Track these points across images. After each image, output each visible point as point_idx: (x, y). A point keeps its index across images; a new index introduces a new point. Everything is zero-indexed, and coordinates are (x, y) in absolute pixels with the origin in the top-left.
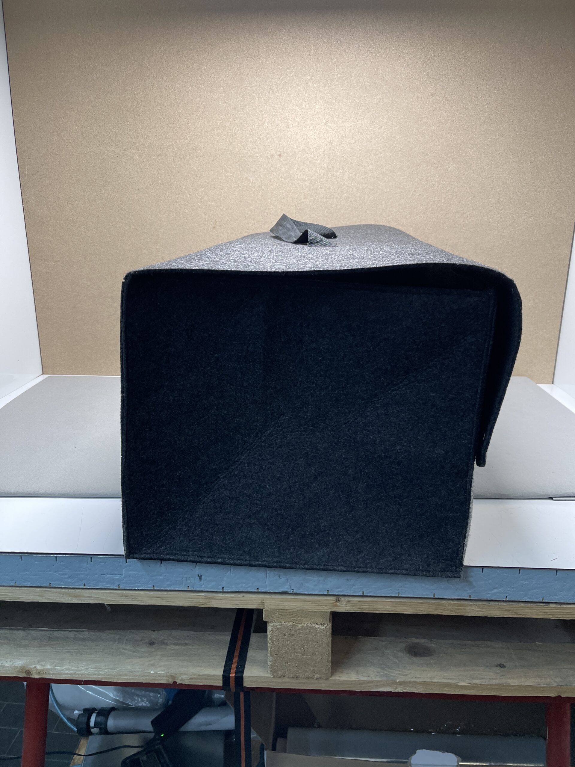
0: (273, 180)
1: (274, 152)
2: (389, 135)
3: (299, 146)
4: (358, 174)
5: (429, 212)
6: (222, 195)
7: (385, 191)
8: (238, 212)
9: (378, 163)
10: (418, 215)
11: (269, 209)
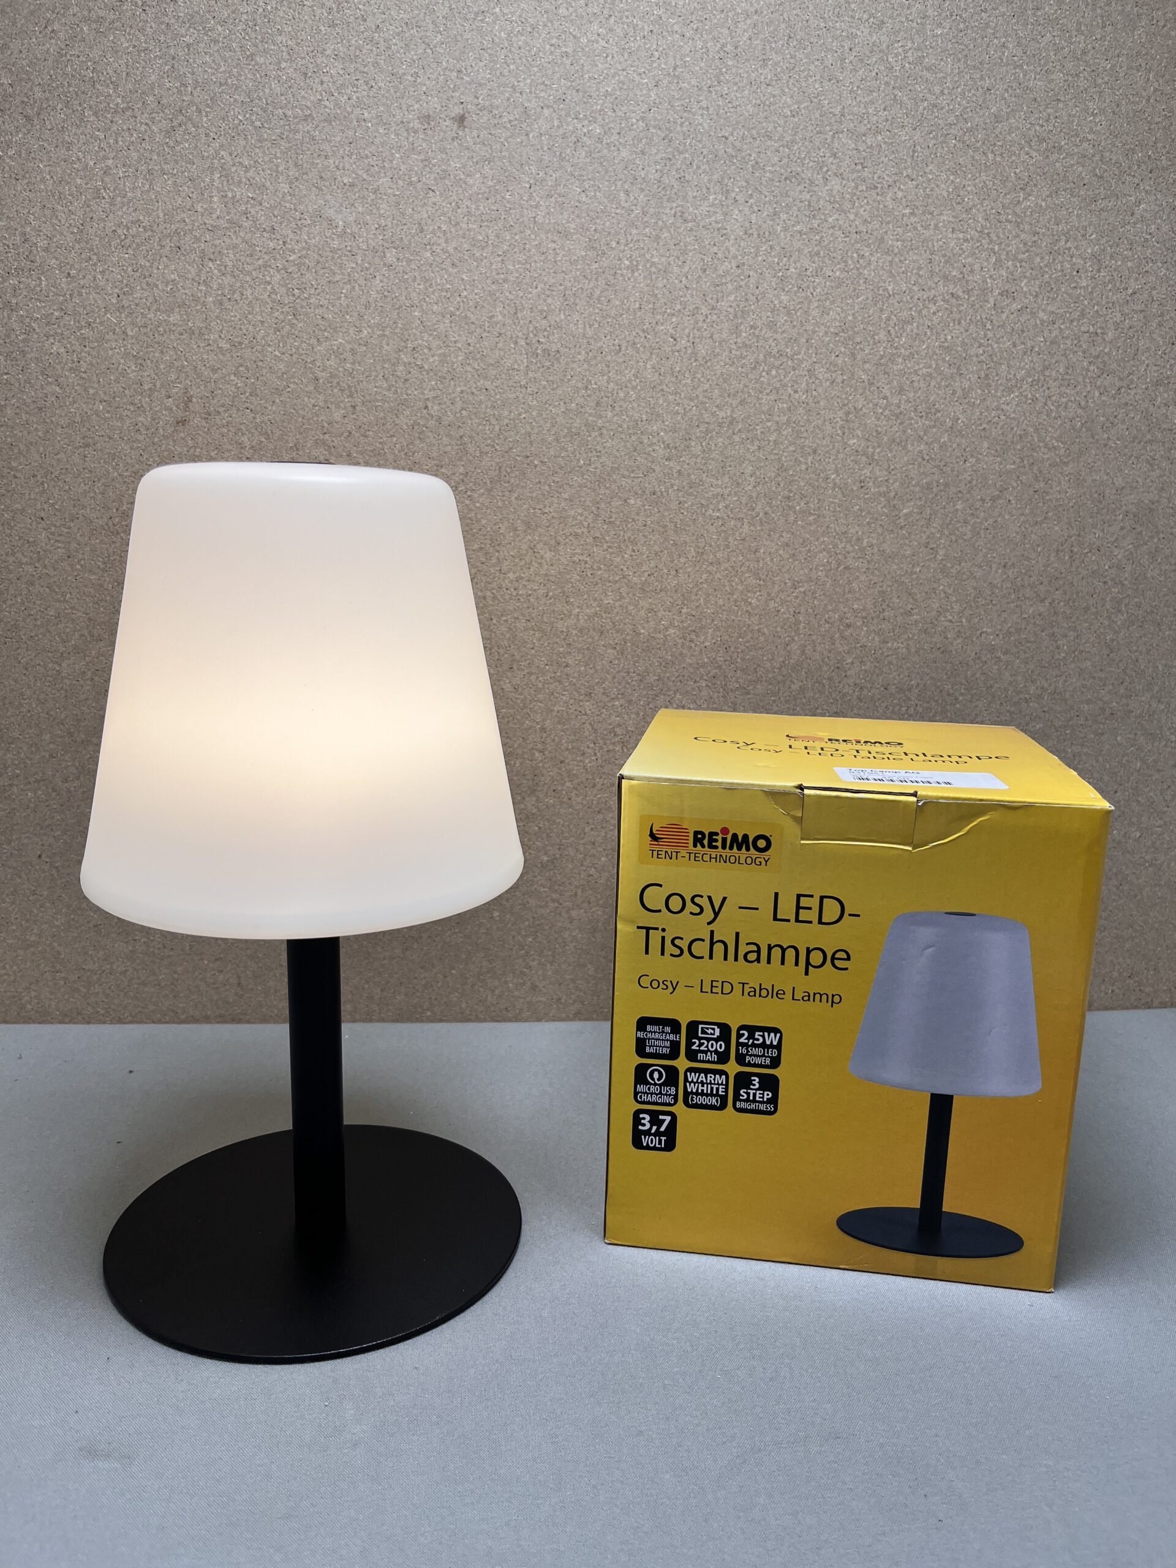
0: (431, 228)
1: (434, 103)
2: (911, 59)
3: (543, 83)
4: (784, 216)
5: (1055, 380)
6: (215, 287)
7: (890, 288)
8: (286, 357)
9: (865, 174)
10: (1010, 390)
11: (414, 349)
